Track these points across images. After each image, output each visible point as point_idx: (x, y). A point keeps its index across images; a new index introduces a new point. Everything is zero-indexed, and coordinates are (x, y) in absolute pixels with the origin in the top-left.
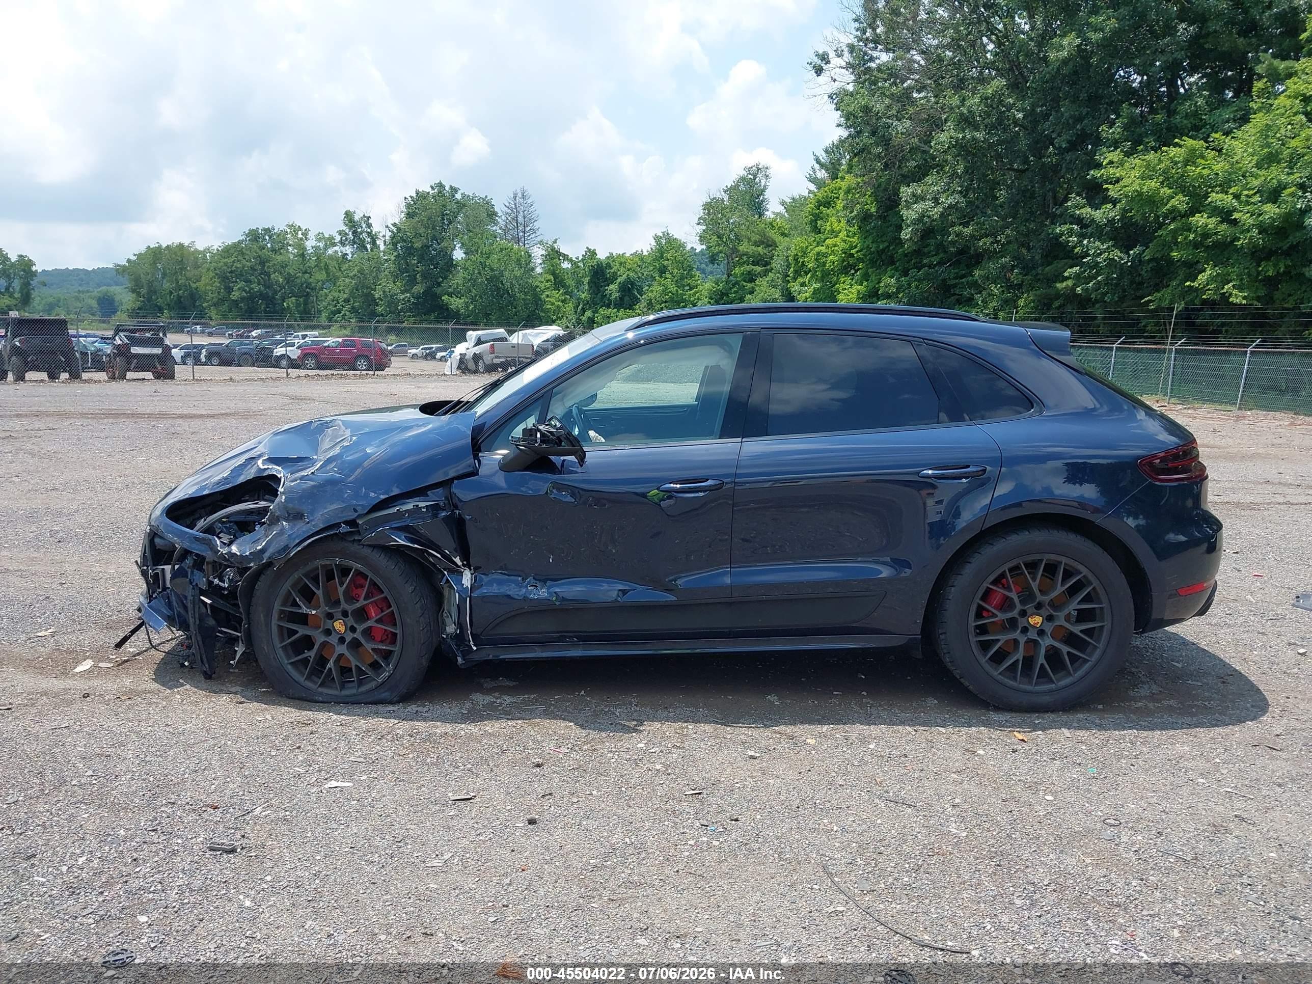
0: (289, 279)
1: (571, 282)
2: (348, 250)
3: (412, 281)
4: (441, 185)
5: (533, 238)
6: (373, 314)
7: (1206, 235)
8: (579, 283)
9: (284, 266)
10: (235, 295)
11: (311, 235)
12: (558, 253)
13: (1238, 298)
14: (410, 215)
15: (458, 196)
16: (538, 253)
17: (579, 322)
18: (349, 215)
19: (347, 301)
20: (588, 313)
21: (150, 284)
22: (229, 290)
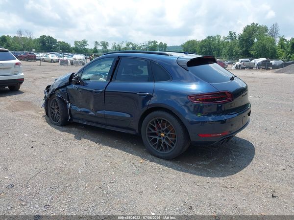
0: (215, 47)
1: (285, 47)
2: (229, 40)
3: (243, 47)
4: (254, 23)
5: (277, 36)
6: (233, 55)
8: (288, 47)
9: (214, 44)
10: (203, 51)
11: (222, 37)
12: (284, 39)
14: (244, 31)
15: (258, 26)
16: (278, 39)
17: (286, 57)
18: (230, 32)
19: (227, 52)
20: (289, 55)
21: (187, 48)
22: (202, 50)
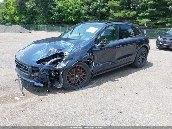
7: (69, 12)
13: (73, 20)
